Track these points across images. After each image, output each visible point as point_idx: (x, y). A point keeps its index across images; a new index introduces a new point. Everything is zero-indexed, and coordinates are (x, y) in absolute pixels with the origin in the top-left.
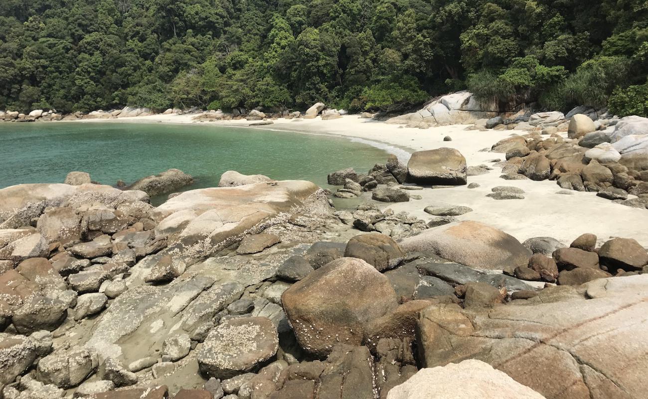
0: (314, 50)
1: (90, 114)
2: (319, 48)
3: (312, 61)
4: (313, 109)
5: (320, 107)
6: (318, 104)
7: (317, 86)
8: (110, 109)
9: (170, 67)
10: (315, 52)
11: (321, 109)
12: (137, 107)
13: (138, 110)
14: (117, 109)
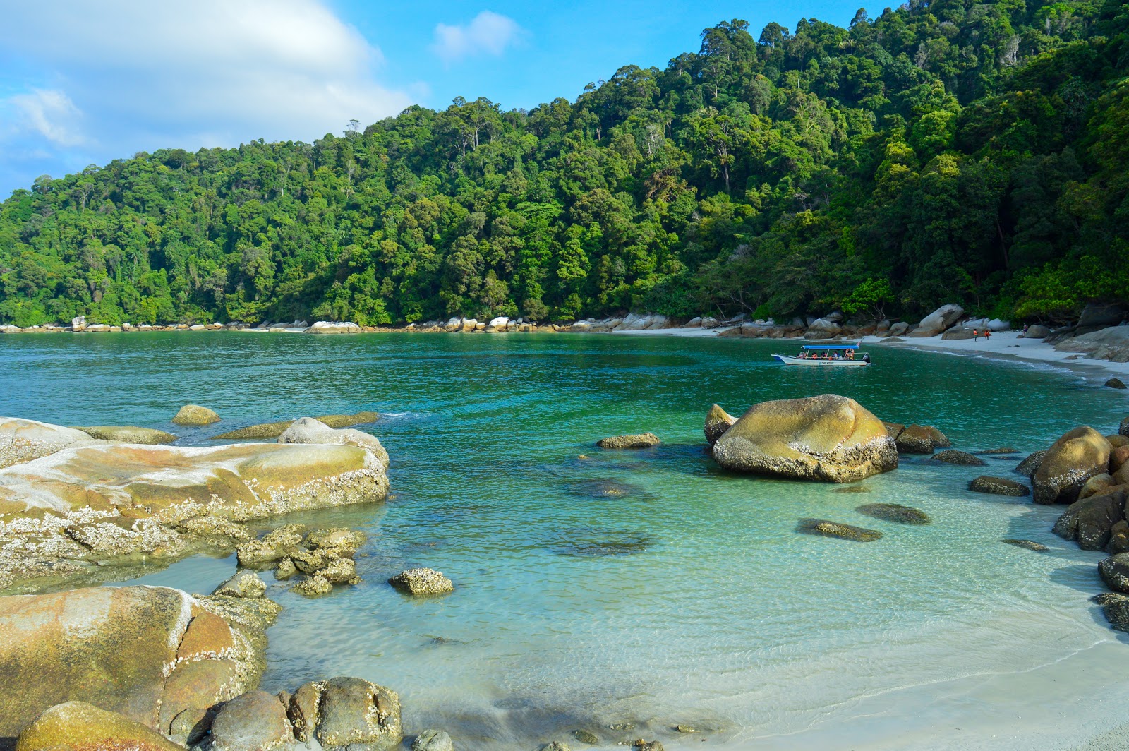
0: (943, 196)
1: (575, 324)
2: (954, 192)
3: (937, 219)
4: (936, 317)
5: (950, 313)
6: (947, 308)
7: (946, 269)
8: (607, 317)
9: (707, 243)
10: (943, 200)
11: (954, 317)
12: (645, 314)
13: (648, 319)
14: (617, 317)
